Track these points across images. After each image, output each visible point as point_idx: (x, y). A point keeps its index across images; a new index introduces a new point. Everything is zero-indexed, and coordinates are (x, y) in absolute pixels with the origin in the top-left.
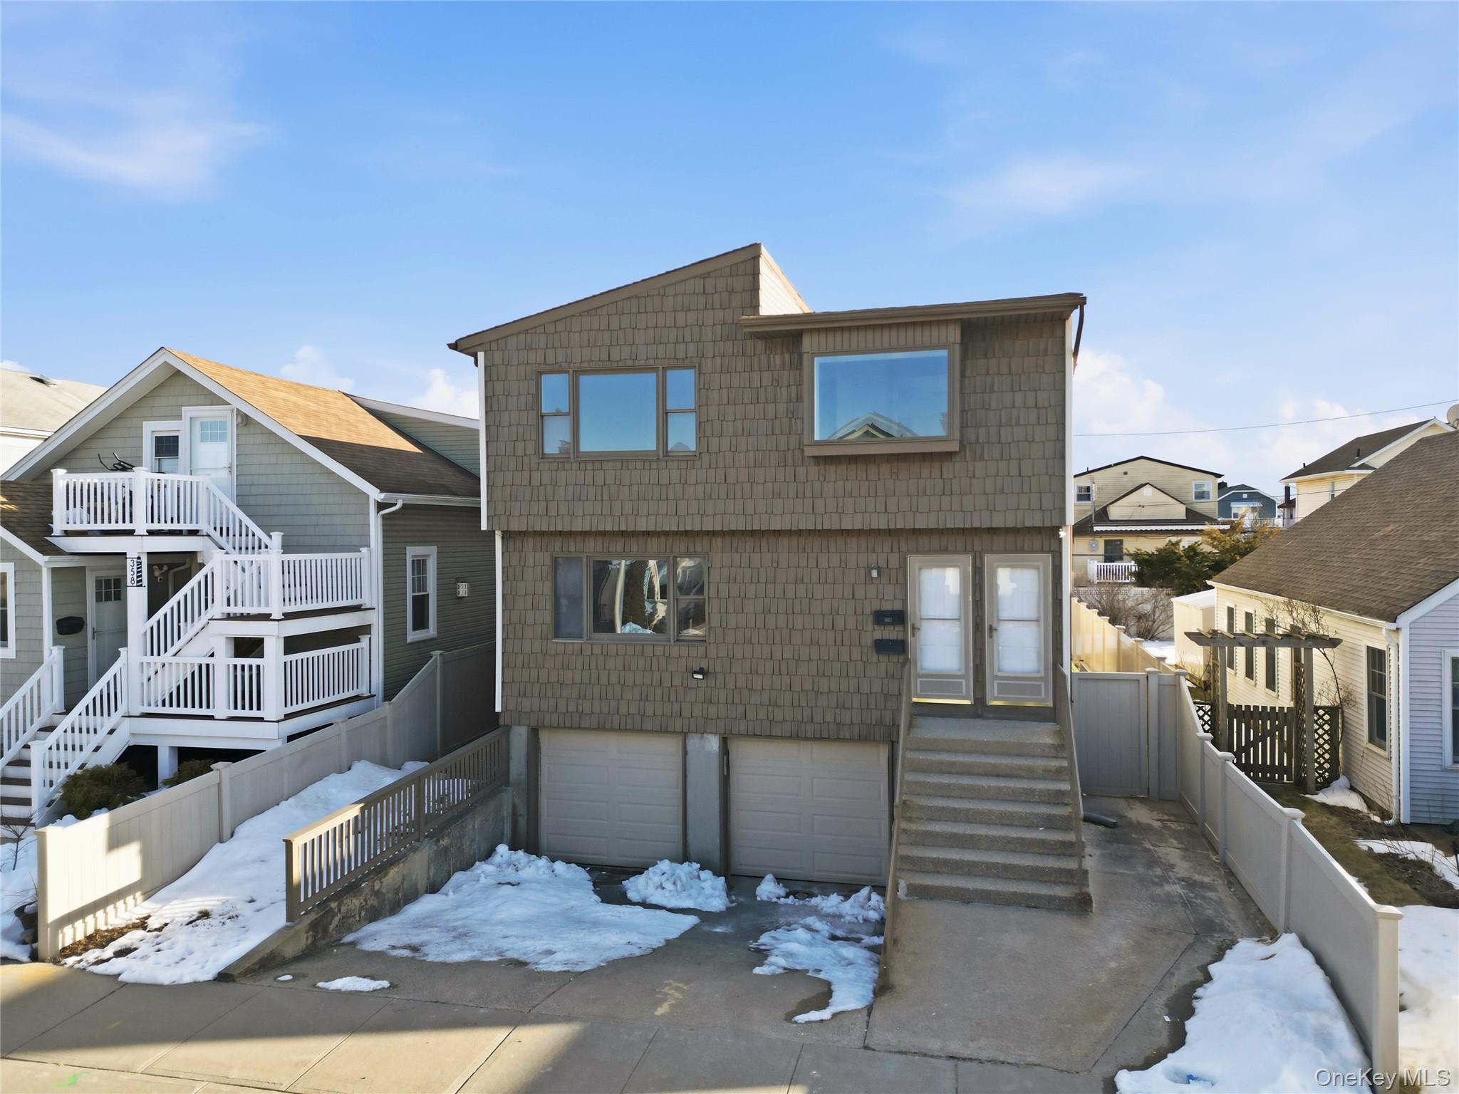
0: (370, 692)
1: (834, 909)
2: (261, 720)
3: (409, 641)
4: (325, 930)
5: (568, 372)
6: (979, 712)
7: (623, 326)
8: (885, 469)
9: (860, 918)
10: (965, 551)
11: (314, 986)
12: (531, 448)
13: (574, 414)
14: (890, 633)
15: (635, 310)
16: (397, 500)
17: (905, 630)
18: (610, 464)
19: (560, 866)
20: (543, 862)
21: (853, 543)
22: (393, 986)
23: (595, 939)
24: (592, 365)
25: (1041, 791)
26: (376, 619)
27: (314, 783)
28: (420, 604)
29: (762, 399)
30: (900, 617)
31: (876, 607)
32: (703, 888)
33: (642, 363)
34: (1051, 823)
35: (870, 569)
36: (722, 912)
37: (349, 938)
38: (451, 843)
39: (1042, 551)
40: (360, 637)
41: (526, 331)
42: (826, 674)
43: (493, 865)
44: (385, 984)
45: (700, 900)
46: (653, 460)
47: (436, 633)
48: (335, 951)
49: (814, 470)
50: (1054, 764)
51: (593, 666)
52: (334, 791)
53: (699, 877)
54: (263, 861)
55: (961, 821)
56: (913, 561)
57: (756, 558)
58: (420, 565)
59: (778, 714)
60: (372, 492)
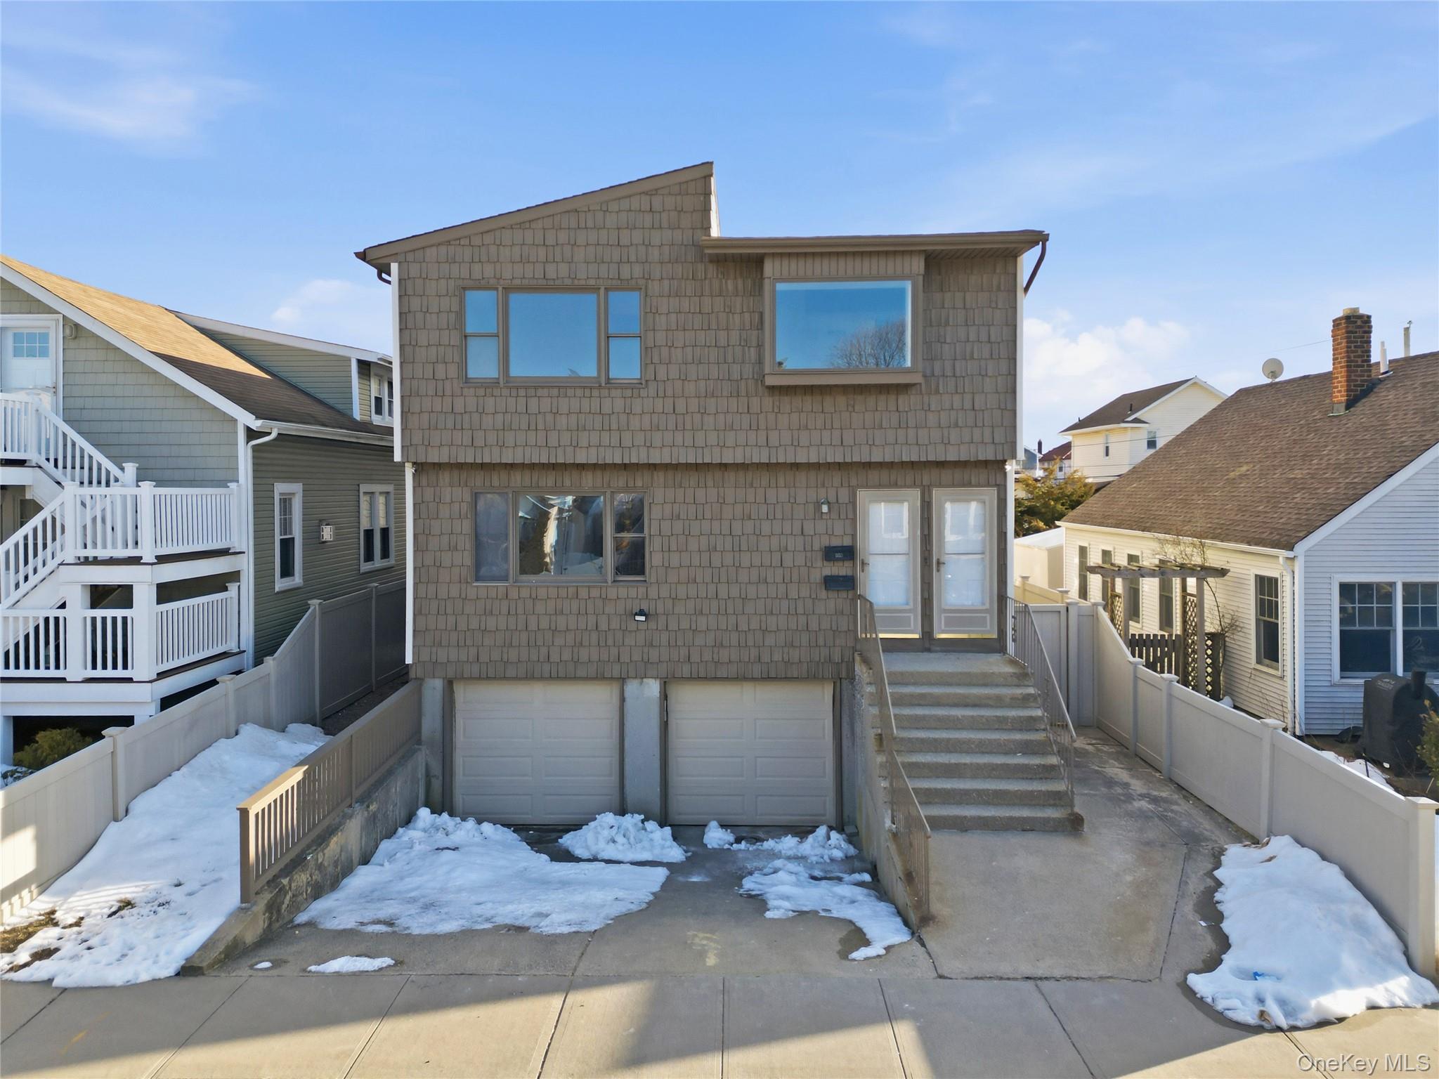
0: (239, 648)
1: (795, 850)
2: (130, 680)
3: (277, 589)
4: (279, 911)
5: (496, 289)
6: (927, 645)
7: (560, 242)
8: (841, 400)
9: (826, 858)
10: (914, 485)
11: (305, 970)
12: (453, 371)
13: (503, 336)
14: (840, 569)
15: (573, 224)
16: (271, 429)
17: (854, 566)
18: (545, 392)
19: (487, 827)
20: (471, 823)
21: (801, 477)
22: (399, 963)
24: (526, 282)
25: (1014, 718)
26: (246, 565)
27: (204, 750)
28: (287, 545)
29: (714, 326)
30: (849, 553)
31: (826, 542)
32: (651, 840)
33: (583, 282)
34: (1027, 748)
35: (818, 505)
36: (682, 862)
37: (302, 918)
38: (378, 808)
39: (988, 485)
40: (227, 585)
41: (448, 243)
42: (774, 612)
43: (417, 830)
44: (387, 961)
45: (657, 851)
46: (595, 388)
47: (301, 581)
48: (297, 933)
49: (768, 401)
50: (1019, 691)
51: (520, 611)
52: (226, 758)
53: (645, 829)
55: (942, 751)
56: (862, 494)
57: (700, 494)
58: (286, 502)
59: (724, 655)
60: (246, 419)
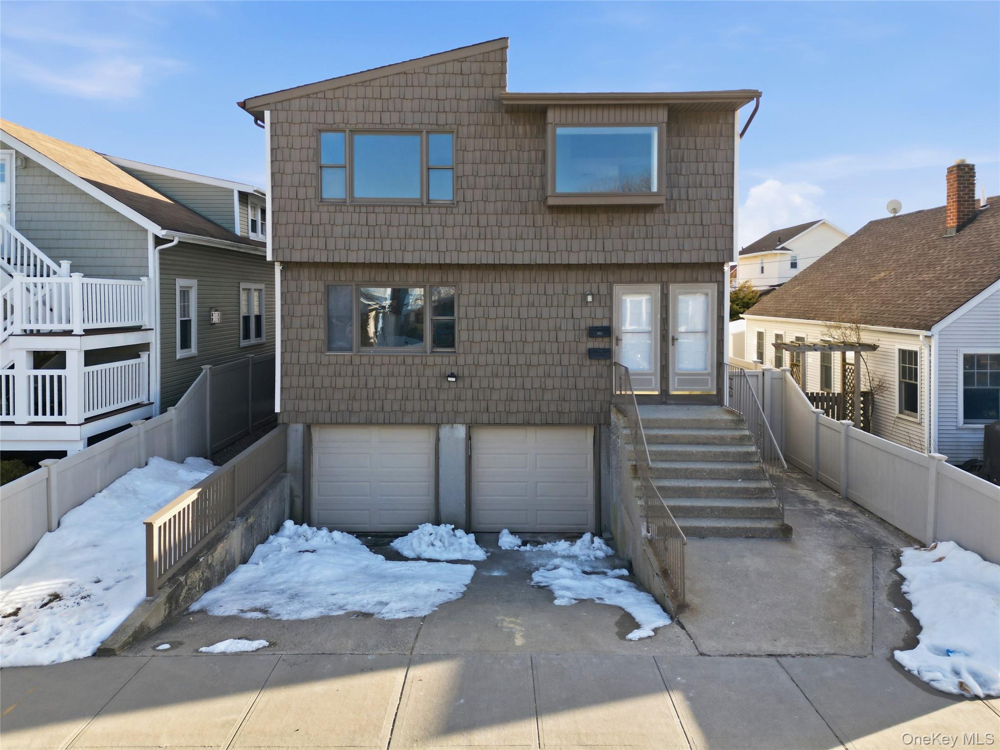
0: (149, 400)
1: (568, 551)
2: (63, 424)
3: (178, 357)
4: (177, 602)
5: (345, 131)
6: (664, 400)
7: (392, 96)
8: (603, 217)
9: (592, 557)
10: (656, 282)
11: (197, 651)
12: (311, 193)
13: (349, 167)
14: (599, 344)
15: (403, 83)
16: (174, 237)
17: (610, 342)
18: (381, 209)
19: (336, 534)
20: (324, 532)
21: (572, 275)
22: (272, 644)
23: (409, 589)
24: (366, 126)
25: (734, 453)
26: (154, 339)
27: (121, 477)
28: (186, 325)
29: (508, 160)
30: (607, 332)
31: (590, 323)
32: (461, 544)
33: (409, 127)
34: (746, 476)
35: (584, 296)
36: (484, 560)
37: (195, 607)
38: (255, 521)
39: (711, 281)
40: (140, 353)
41: (308, 96)
42: (551, 375)
43: (285, 537)
44: (263, 643)
45: (465, 552)
46: (418, 206)
47: (196, 352)
48: (191, 619)
49: (548, 218)
50: (737, 433)
51: (361, 373)
52: (138, 483)
53: (455, 535)
54: (95, 546)
55: (681, 478)
56: (617, 288)
57: (497, 286)
58: (185, 293)
59: (514, 407)
60: (154, 229)
